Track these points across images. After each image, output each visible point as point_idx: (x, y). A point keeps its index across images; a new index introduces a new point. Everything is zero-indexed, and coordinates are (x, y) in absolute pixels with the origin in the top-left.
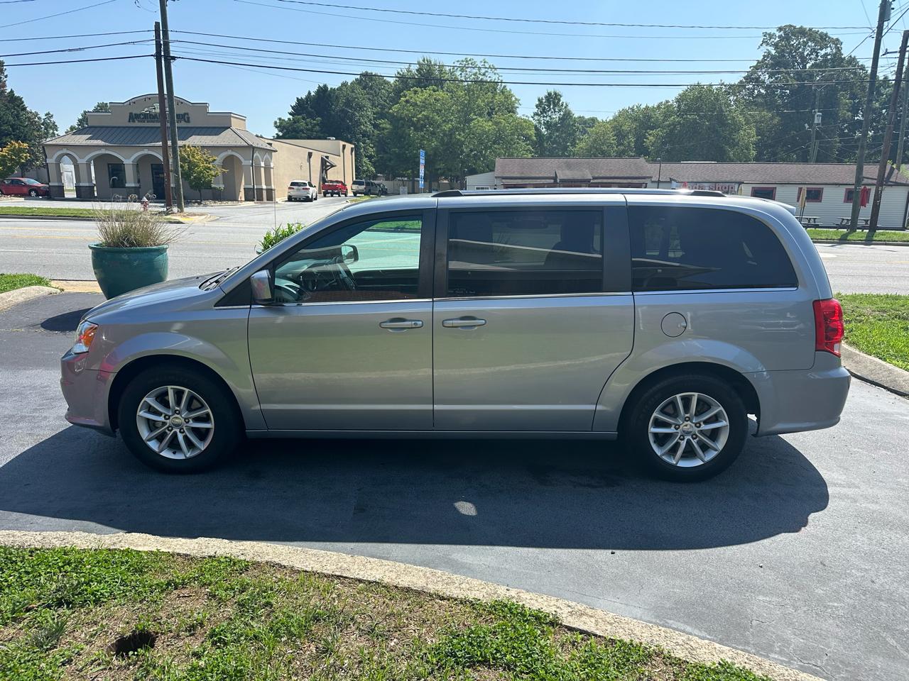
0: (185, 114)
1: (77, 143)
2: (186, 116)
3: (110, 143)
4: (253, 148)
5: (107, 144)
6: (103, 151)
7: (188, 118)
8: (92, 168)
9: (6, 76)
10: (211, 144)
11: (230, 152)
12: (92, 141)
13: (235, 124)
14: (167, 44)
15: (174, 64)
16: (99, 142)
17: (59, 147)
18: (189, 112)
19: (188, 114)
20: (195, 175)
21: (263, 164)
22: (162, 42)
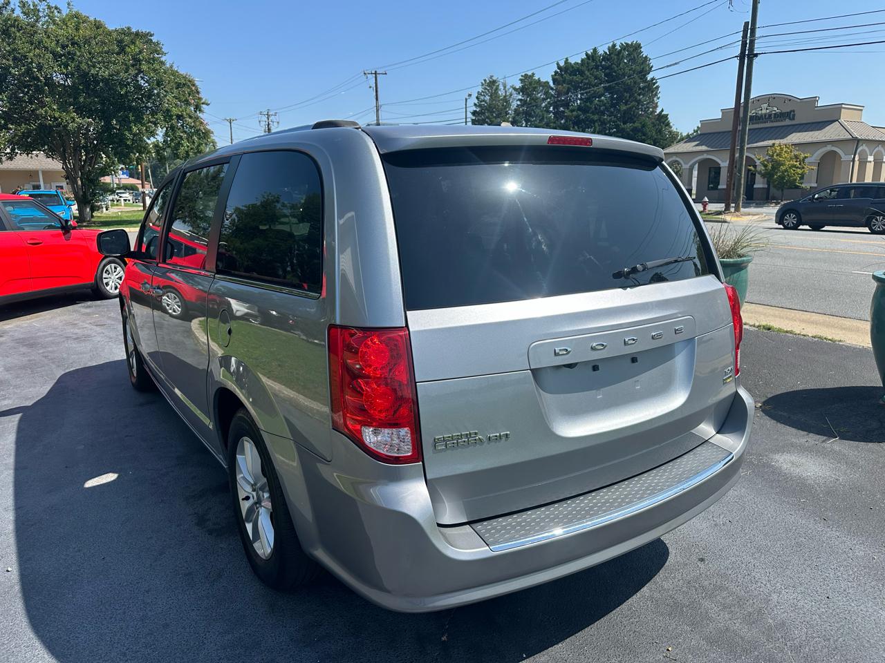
0: (791, 111)
1: (685, 151)
2: (792, 113)
3: (712, 148)
4: (857, 141)
5: (709, 149)
6: (705, 156)
7: (794, 115)
8: (695, 173)
9: (658, 98)
10: (810, 140)
11: (829, 148)
12: (698, 147)
13: (845, 116)
14: (752, 42)
15: (756, 61)
16: (704, 148)
17: (671, 155)
18: (795, 109)
19: (794, 111)
20: (778, 174)
21: (871, 158)
22: (748, 42)
